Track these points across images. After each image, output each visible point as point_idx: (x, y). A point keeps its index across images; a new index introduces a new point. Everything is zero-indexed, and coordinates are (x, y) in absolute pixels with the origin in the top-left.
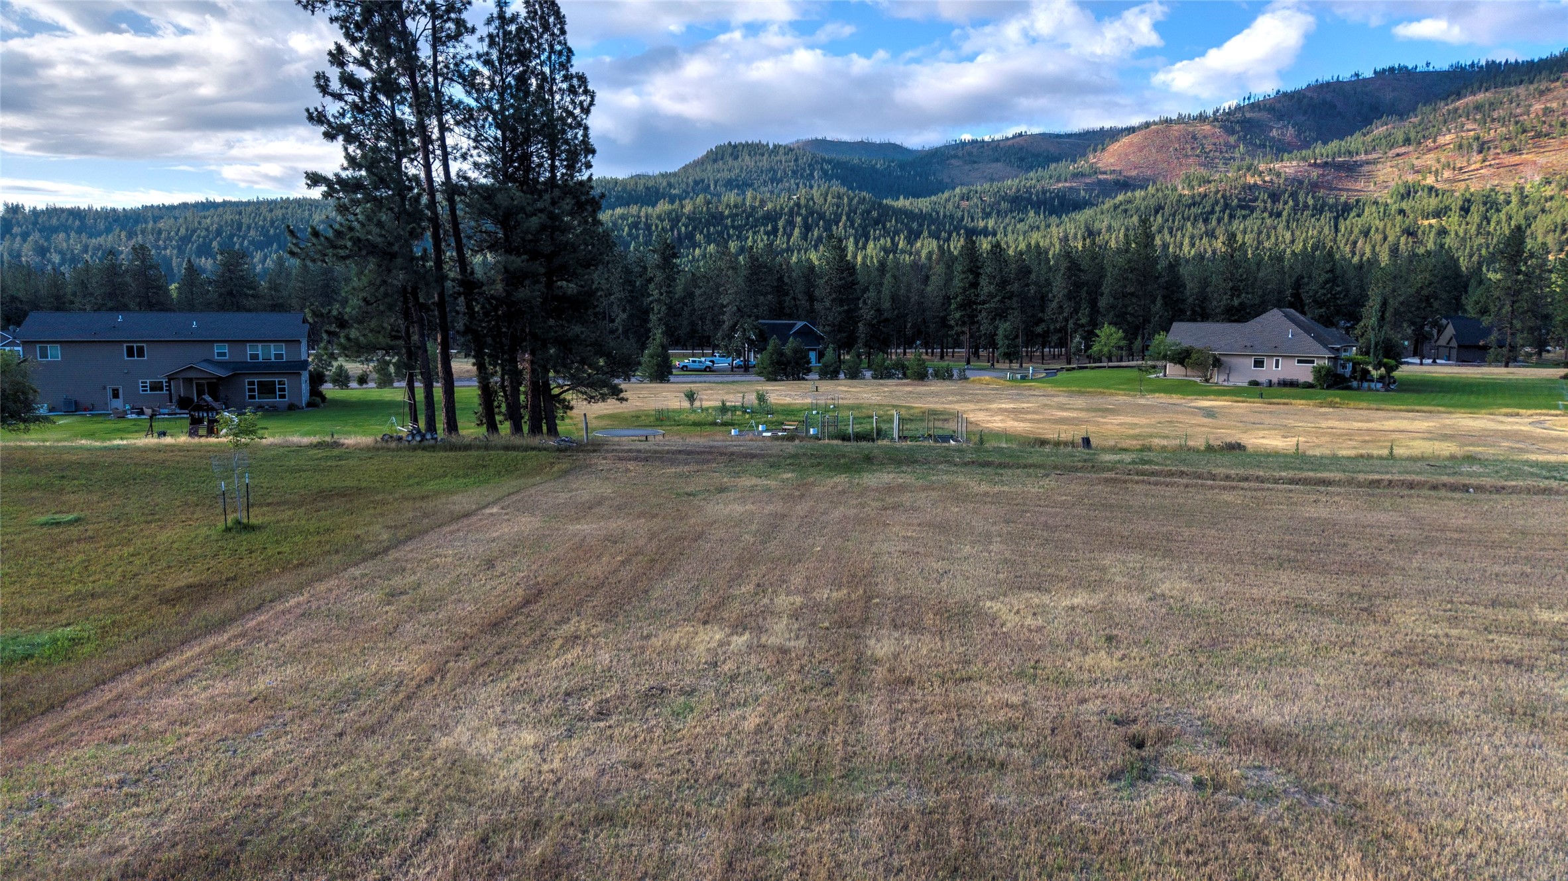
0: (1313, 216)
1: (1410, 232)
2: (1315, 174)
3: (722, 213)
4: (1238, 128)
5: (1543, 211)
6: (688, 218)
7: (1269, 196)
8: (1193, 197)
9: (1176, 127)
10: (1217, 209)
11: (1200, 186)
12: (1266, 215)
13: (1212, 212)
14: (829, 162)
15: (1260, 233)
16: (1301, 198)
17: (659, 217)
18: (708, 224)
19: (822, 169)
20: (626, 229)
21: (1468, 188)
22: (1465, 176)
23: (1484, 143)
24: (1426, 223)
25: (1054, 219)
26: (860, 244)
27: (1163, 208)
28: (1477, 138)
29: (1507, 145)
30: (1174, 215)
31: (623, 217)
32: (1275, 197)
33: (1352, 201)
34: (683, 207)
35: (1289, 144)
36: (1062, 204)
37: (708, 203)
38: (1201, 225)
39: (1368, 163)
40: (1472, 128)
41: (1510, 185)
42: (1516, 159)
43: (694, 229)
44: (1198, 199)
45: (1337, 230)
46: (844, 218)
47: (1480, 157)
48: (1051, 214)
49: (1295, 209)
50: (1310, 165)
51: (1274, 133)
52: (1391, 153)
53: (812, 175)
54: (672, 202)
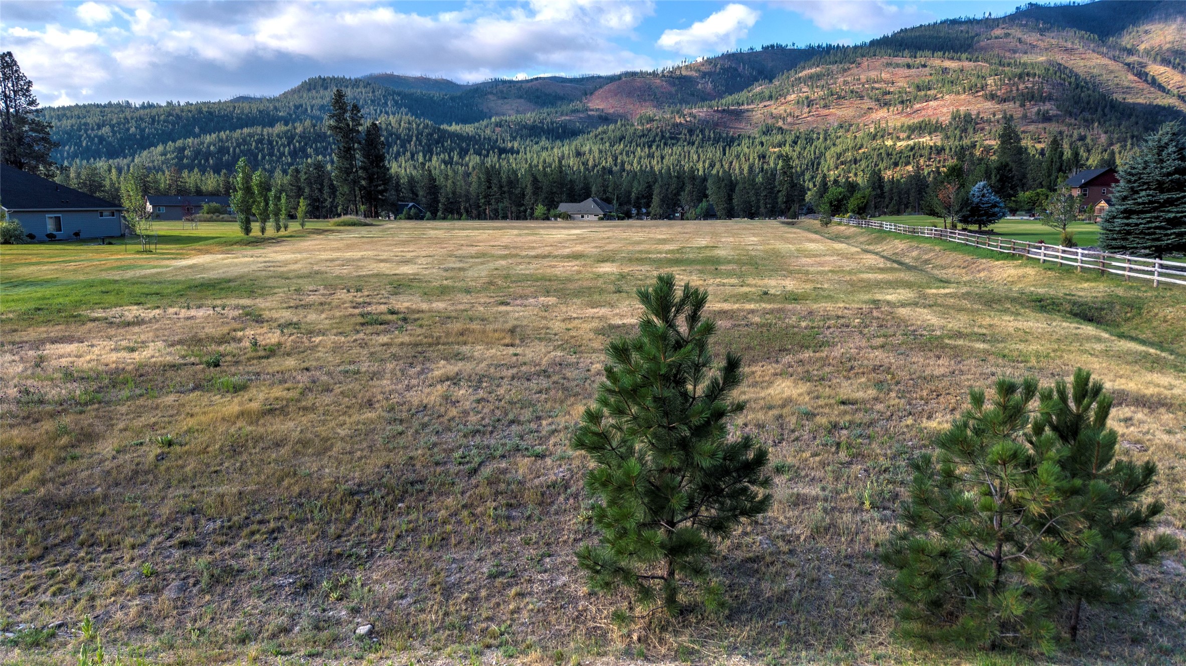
0: (713, 144)
1: (762, 156)
2: (717, 116)
3: (325, 133)
4: (677, 82)
5: (834, 145)
6: (300, 136)
7: (688, 131)
8: (643, 131)
9: (639, 80)
10: (657, 139)
11: (648, 123)
12: (685, 143)
13: (654, 141)
14: (399, 94)
15: (680, 155)
16: (707, 133)
17: (278, 135)
18: (315, 141)
19: (393, 99)
20: (254, 144)
21: (798, 129)
22: (800, 121)
23: (811, 101)
24: (772, 150)
25: (558, 143)
26: (427, 158)
27: (625, 138)
29: (822, 103)
30: (631, 143)
31: (251, 135)
32: (691, 131)
33: (736, 135)
34: (295, 128)
35: (707, 94)
36: (564, 132)
37: (314, 126)
38: (647, 150)
39: (748, 111)
40: (805, 91)
41: (821, 128)
42: (826, 112)
43: (306, 144)
44: (646, 132)
45: (724, 154)
46: (414, 139)
47: (807, 110)
48: (557, 138)
49: (703, 140)
50: (715, 111)
51: (699, 86)
52: (761, 105)
53: (386, 103)
54: (286, 124)
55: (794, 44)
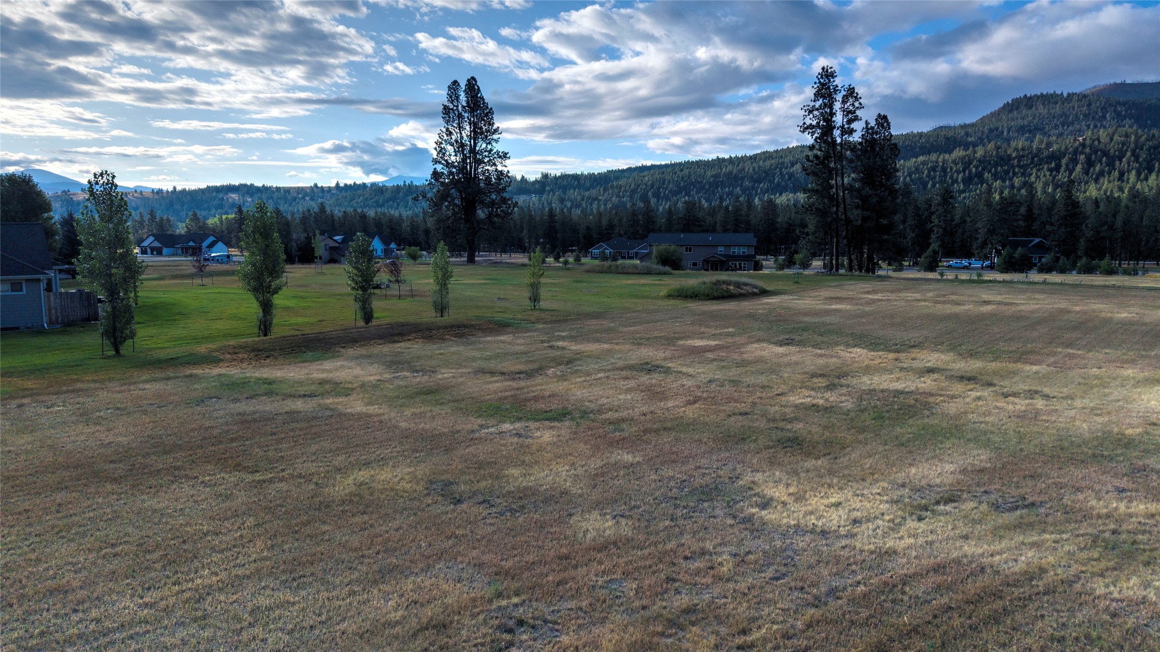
3: (1009, 156)
6: (980, 161)
14: (1124, 104)
17: (954, 162)
18: (996, 165)
19: (1115, 111)
20: (926, 172)
26: (1142, 176)
31: (924, 163)
34: (975, 152)
37: (998, 148)
43: (983, 169)
46: (1129, 154)
53: (1104, 117)
54: (966, 149)
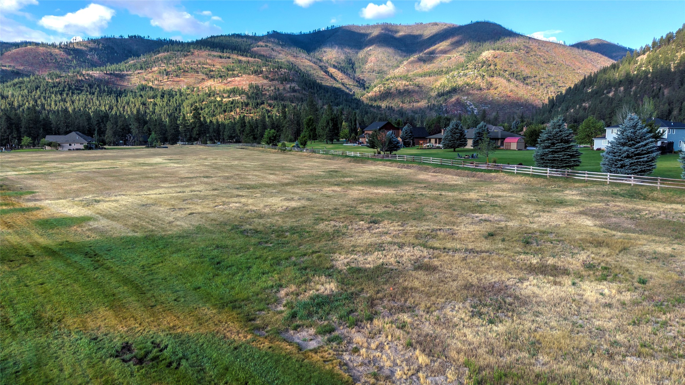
0: (108, 95)
1: (144, 104)
2: (107, 77)
4: (72, 52)
5: (187, 99)
7: (89, 86)
8: (54, 83)
9: (41, 48)
10: (66, 89)
11: (56, 78)
12: (88, 93)
13: (64, 90)
15: (86, 101)
16: (102, 87)
21: (163, 88)
22: (162, 84)
23: (168, 72)
24: (149, 100)
27: (40, 87)
28: (165, 70)
29: (175, 74)
30: (45, 91)
32: (91, 86)
33: (123, 90)
35: (96, 62)
38: (59, 96)
39: (128, 75)
40: (164, 66)
41: (176, 88)
42: (178, 79)
44: (56, 84)
45: (117, 101)
47: (166, 77)
49: (100, 92)
50: (104, 74)
51: (89, 57)
52: (136, 72)
55: (149, 37)
